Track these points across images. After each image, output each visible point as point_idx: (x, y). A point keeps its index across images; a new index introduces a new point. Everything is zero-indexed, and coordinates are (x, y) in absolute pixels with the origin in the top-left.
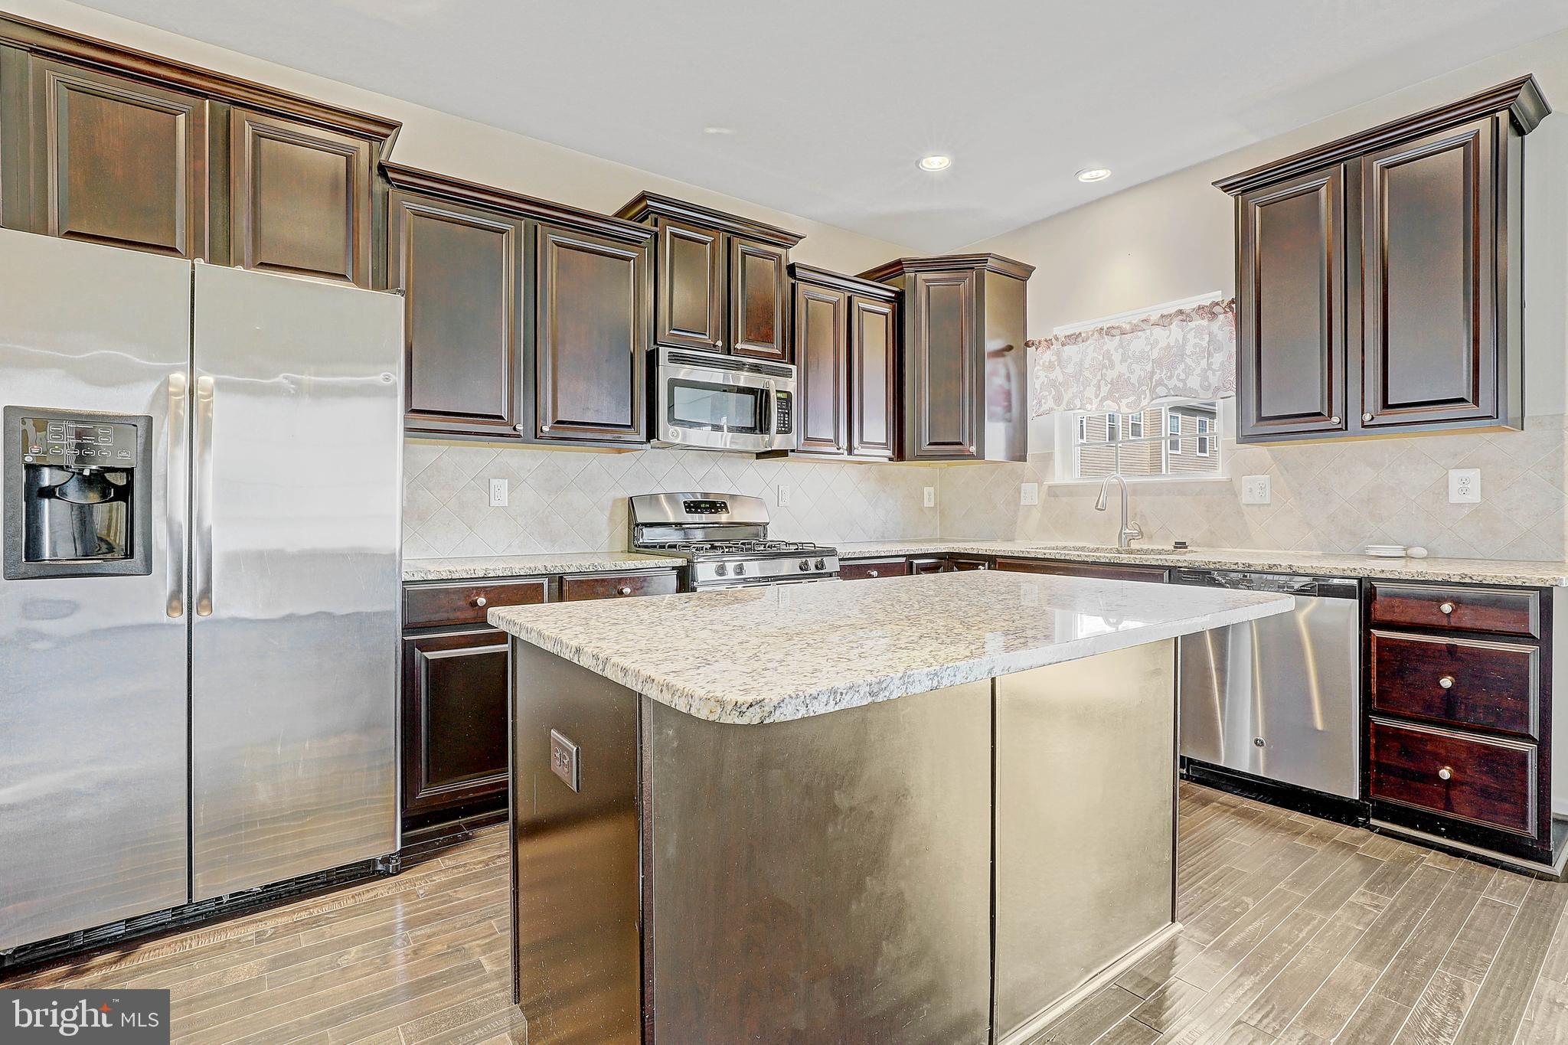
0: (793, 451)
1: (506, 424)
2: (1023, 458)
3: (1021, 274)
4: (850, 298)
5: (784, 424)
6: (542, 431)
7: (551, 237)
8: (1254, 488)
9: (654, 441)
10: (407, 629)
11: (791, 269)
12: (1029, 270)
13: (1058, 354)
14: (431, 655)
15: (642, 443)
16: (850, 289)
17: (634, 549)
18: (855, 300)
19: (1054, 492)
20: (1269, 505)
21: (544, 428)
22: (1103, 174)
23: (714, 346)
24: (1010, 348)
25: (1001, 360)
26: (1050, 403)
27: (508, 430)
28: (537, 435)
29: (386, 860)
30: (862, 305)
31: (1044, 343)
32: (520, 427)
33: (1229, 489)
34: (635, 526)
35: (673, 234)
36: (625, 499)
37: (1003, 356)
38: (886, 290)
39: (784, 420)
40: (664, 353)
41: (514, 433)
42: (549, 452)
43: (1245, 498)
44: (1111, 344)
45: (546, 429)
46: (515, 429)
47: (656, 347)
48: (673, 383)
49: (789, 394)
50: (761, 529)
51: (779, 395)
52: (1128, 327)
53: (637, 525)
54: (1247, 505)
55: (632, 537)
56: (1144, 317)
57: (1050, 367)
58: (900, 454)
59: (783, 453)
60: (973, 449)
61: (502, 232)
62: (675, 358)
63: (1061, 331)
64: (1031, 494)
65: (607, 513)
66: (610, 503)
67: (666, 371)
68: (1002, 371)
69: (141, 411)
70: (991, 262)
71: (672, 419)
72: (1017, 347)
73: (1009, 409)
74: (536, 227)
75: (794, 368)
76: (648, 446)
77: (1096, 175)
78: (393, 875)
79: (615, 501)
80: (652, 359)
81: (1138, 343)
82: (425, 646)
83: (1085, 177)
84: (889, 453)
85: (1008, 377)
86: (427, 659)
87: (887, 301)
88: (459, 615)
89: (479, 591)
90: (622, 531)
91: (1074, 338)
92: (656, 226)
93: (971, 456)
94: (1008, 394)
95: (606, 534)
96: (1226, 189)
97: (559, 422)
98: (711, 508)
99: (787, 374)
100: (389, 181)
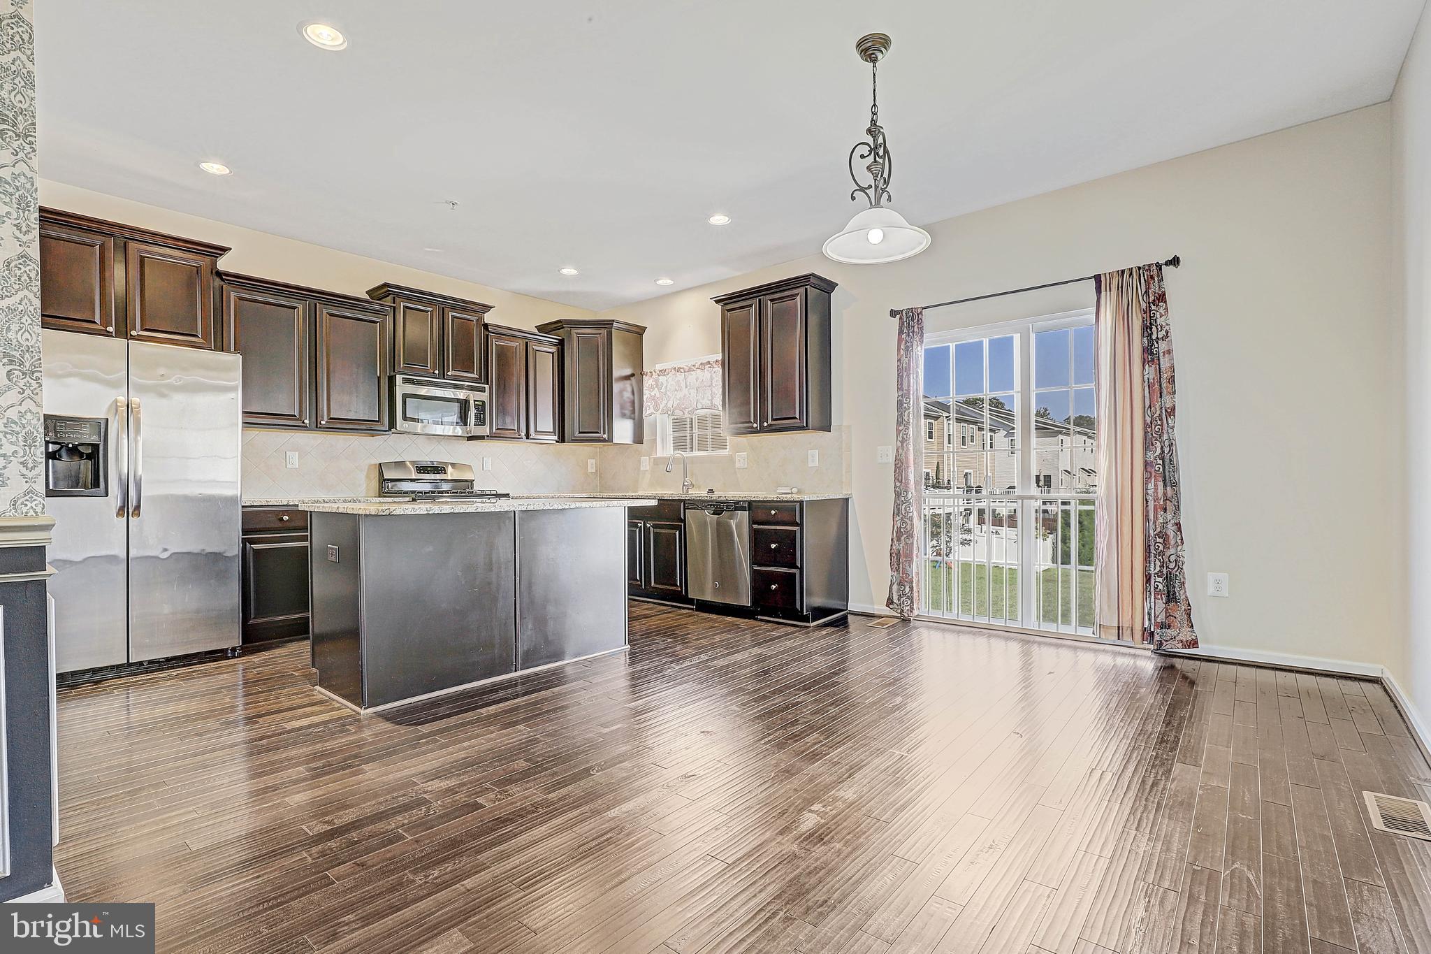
0: (488, 436)
1: (297, 420)
2: (641, 442)
3: (639, 331)
4: (527, 343)
5: (480, 420)
6: (320, 424)
7: (325, 311)
8: (741, 459)
9: (393, 430)
10: (245, 532)
11: (486, 326)
12: (644, 329)
13: (656, 381)
14: (255, 547)
15: (387, 431)
16: (525, 338)
17: (382, 494)
18: (530, 344)
19: (657, 462)
20: (746, 468)
21: (322, 422)
22: (669, 282)
23: (434, 373)
24: (633, 375)
25: (628, 382)
26: (652, 410)
27: (299, 423)
28: (317, 427)
29: (234, 649)
30: (535, 348)
31: (649, 374)
32: (307, 421)
33: (731, 459)
34: (382, 480)
35: (405, 307)
36: (376, 465)
37: (630, 379)
38: (553, 338)
39: (480, 418)
40: (399, 378)
41: (303, 425)
42: (325, 436)
43: (737, 465)
44: (680, 377)
45: (323, 422)
46: (303, 422)
47: (395, 374)
48: (405, 396)
49: (484, 402)
50: (469, 484)
51: (476, 403)
52: (687, 368)
53: (384, 480)
54: (738, 469)
55: (381, 488)
56: (694, 363)
57: (652, 388)
58: (562, 439)
59: (481, 438)
60: (605, 436)
61: (294, 308)
62: (406, 381)
63: (658, 367)
64: (646, 464)
65: (365, 474)
66: (367, 467)
67: (401, 389)
68: (629, 389)
69: (102, 416)
70: (615, 324)
71: (405, 418)
72: (637, 375)
73: (633, 411)
74: (316, 304)
75: (487, 387)
76: (390, 432)
77: (665, 282)
78: (237, 657)
79: (371, 465)
80: (392, 381)
81: (692, 377)
82: (252, 542)
83: (660, 282)
84: (556, 438)
85: (633, 393)
86: (254, 549)
87: (555, 345)
88: (272, 525)
89: (284, 513)
90: (375, 484)
91: (663, 372)
92: (394, 303)
93: (604, 441)
94: (633, 402)
95: (365, 486)
96: (717, 302)
97: (331, 419)
98: (434, 470)
99: (483, 390)
100: (223, 280)
